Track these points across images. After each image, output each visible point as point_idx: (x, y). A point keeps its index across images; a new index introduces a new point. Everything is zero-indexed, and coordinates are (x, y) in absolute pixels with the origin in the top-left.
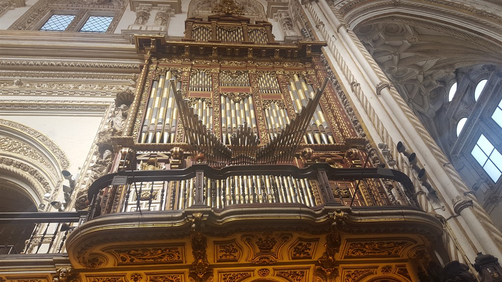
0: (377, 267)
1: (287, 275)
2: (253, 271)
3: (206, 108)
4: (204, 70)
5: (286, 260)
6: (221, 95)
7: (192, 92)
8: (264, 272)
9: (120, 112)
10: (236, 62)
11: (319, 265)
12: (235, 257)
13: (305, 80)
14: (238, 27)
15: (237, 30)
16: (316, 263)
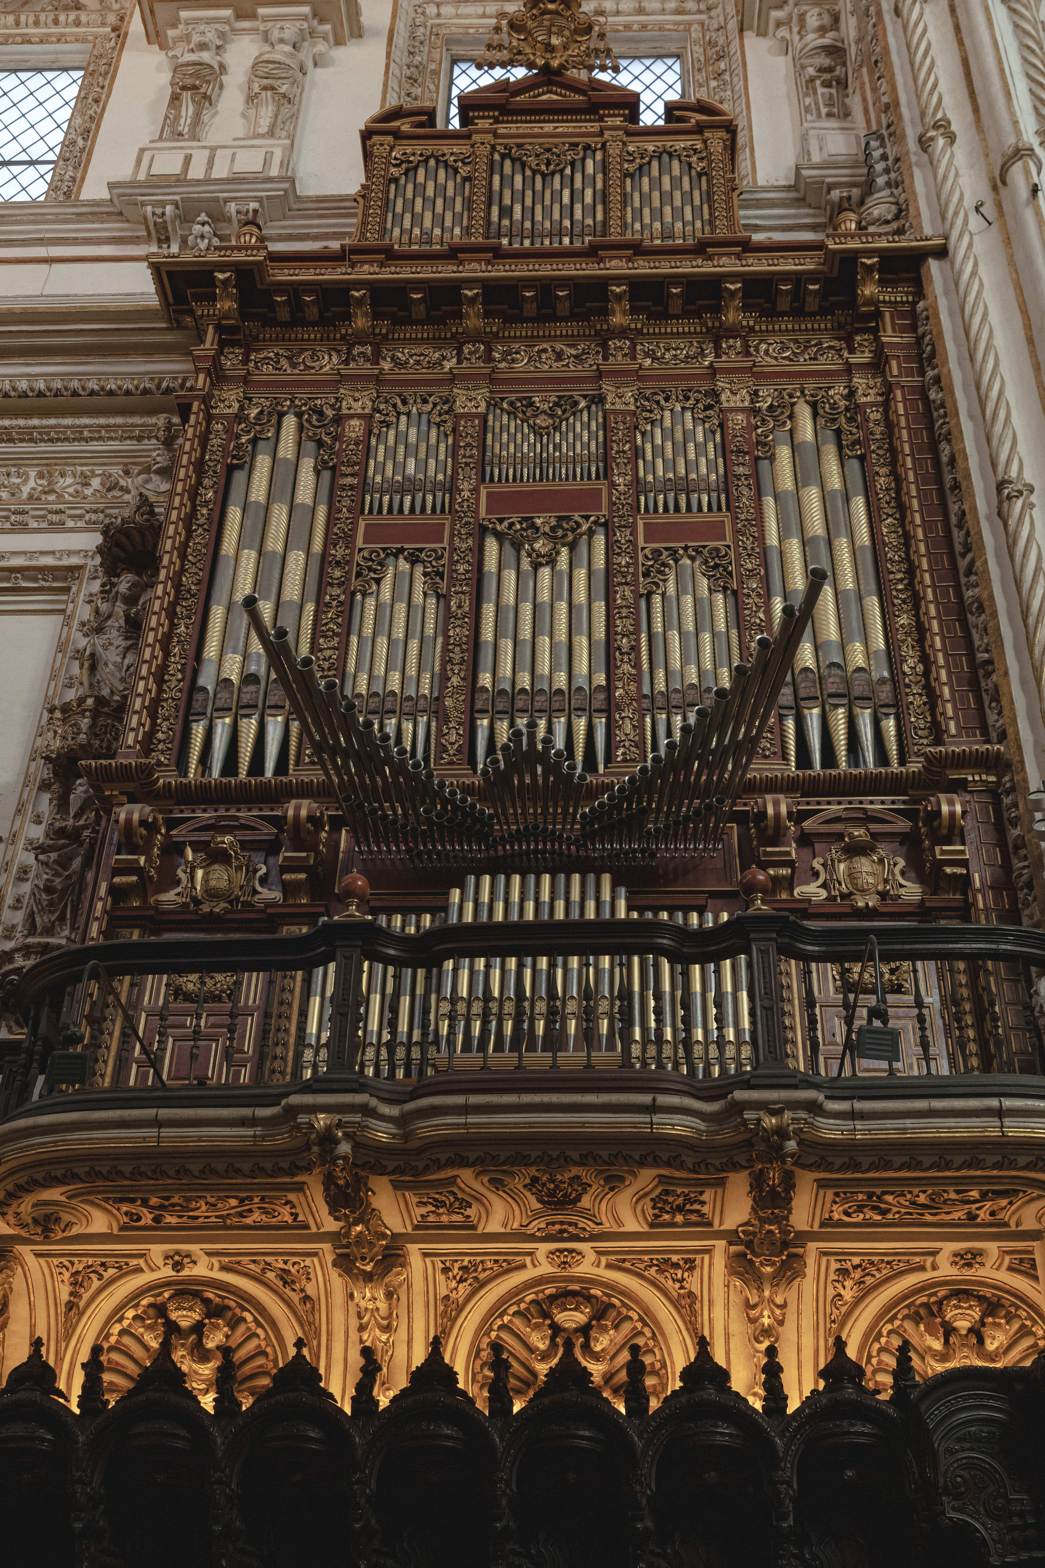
0: (934, 1253)
1: (642, 1266)
2: (530, 1254)
3: (425, 594)
4: (425, 401)
5: (632, 1225)
6: (483, 531)
7: (375, 519)
8: (566, 1258)
9: (120, 608)
10: (559, 346)
11: (739, 1242)
12: (468, 1217)
13: (838, 432)
14: (587, 147)
15: (583, 160)
16: (731, 1237)
